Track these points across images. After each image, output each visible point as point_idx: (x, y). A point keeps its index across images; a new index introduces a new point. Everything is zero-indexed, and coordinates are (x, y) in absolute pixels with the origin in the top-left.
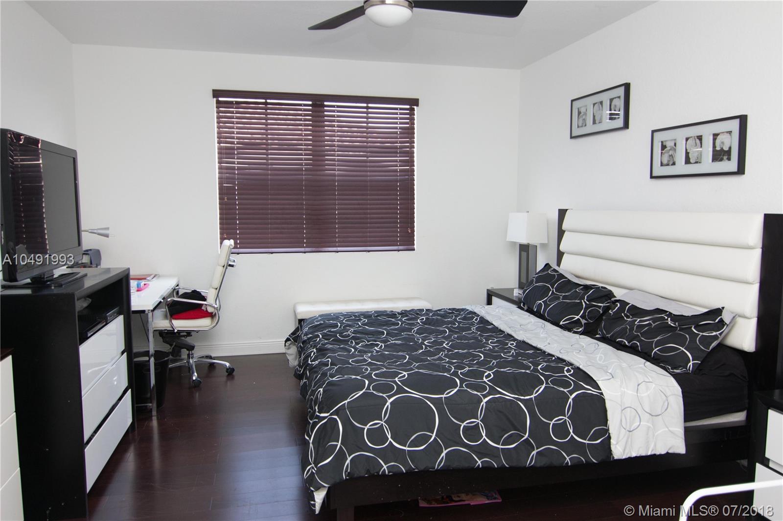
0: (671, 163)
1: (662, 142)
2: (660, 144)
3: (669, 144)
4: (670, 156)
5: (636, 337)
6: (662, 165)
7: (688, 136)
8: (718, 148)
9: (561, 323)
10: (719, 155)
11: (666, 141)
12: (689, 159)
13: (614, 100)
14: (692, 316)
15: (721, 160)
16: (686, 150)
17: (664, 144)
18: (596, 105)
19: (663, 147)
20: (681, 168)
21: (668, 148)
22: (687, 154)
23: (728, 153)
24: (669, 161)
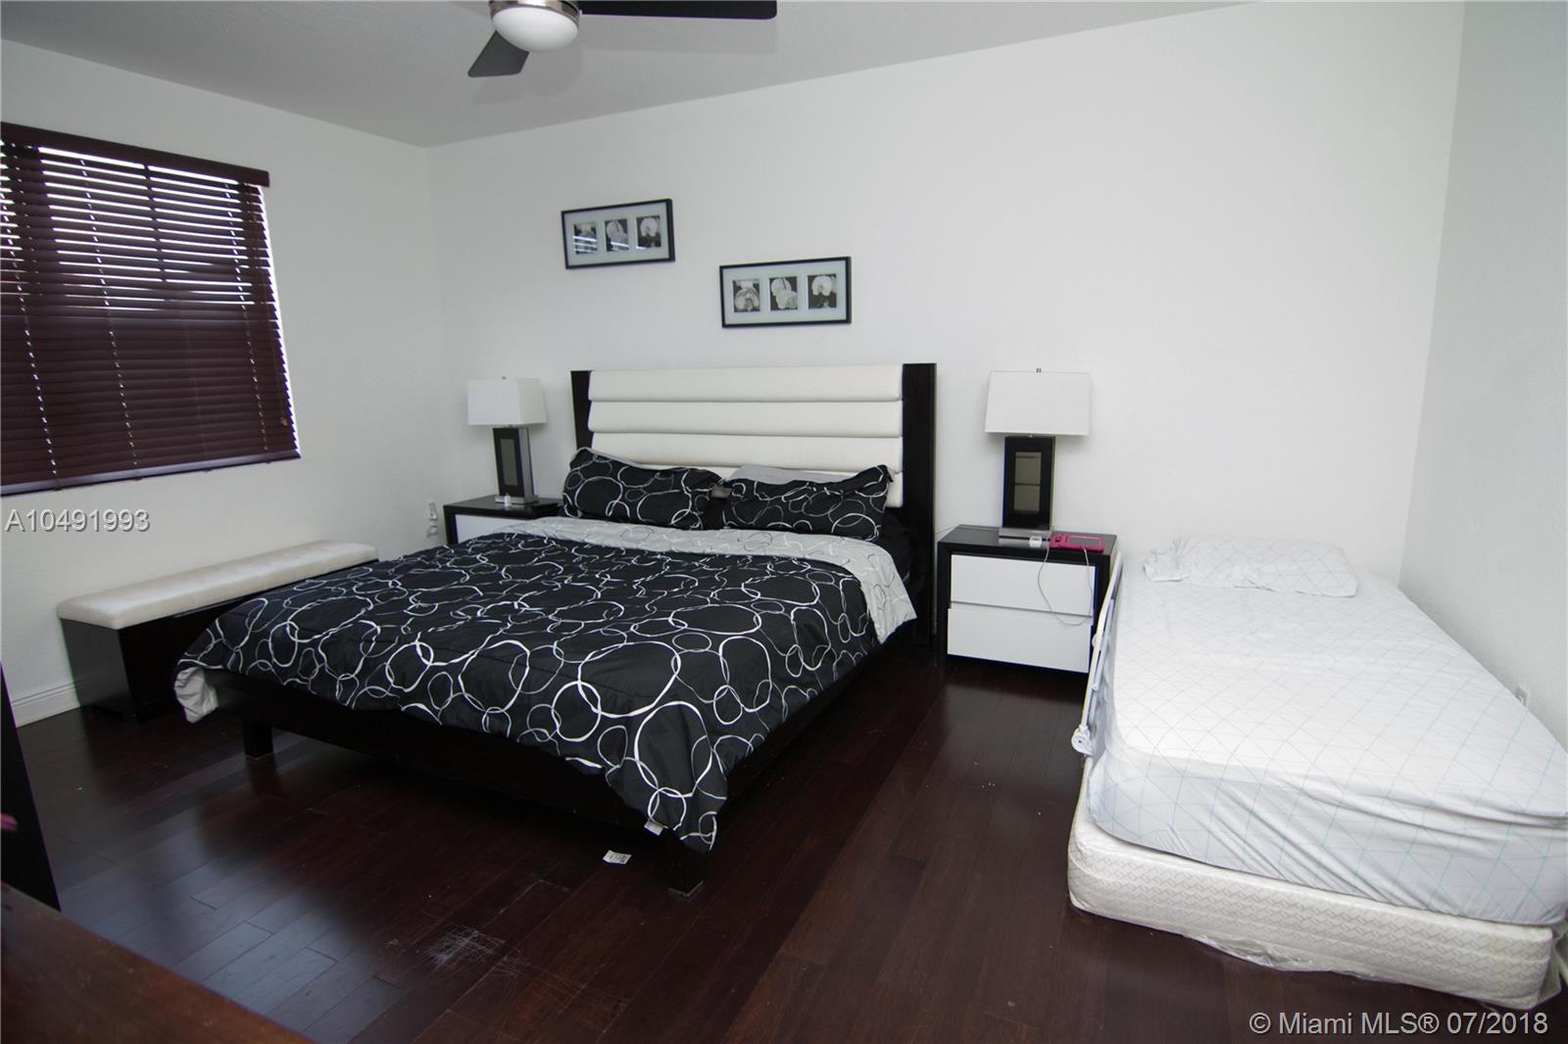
0: (750, 308)
1: (734, 282)
2: (732, 285)
3: (747, 285)
4: (747, 300)
5: (800, 516)
6: (736, 310)
7: (772, 277)
8: (815, 293)
9: (673, 522)
10: (816, 301)
11: (740, 281)
12: (777, 304)
13: (646, 220)
14: (844, 481)
15: (821, 306)
16: (771, 293)
17: (738, 284)
18: (610, 225)
19: (737, 288)
20: (766, 314)
21: (744, 290)
22: (773, 298)
23: (832, 300)
24: (746, 306)
